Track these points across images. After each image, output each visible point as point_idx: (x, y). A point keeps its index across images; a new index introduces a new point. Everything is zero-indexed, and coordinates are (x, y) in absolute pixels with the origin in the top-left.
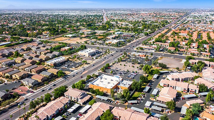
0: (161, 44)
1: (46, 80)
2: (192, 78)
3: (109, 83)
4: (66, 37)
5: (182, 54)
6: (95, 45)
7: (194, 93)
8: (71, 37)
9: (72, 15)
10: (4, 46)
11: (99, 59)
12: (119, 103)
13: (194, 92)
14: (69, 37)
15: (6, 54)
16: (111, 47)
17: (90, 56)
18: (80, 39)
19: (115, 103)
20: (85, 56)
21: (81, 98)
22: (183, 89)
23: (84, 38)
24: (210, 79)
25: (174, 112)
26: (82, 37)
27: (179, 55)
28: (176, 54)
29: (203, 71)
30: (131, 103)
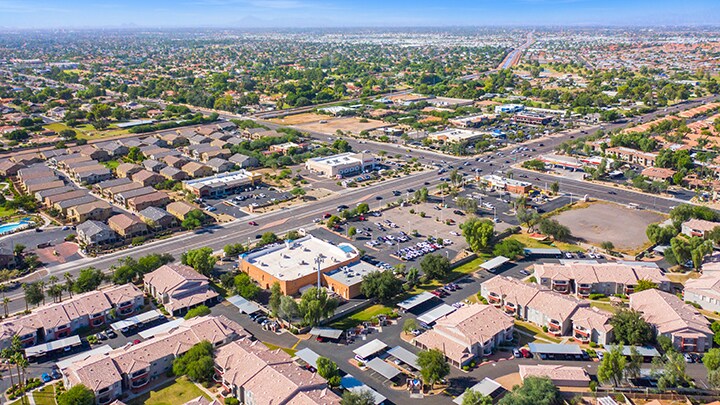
0: (631, 156)
1: (140, 234)
2: (629, 286)
3: (304, 263)
4: (323, 113)
5: (688, 198)
6: (391, 144)
7: (588, 343)
8: (338, 114)
9: (406, 46)
10: (127, 131)
11: (360, 187)
12: (283, 331)
13: (589, 339)
14: (330, 113)
15: (110, 153)
16: (440, 153)
17: (338, 176)
18: (361, 121)
19: (270, 329)
20: (322, 173)
21: (178, 297)
22: (549, 320)
23: (374, 119)
24: (708, 299)
25: (442, 394)
26: (371, 117)
27: (673, 199)
28: (663, 196)
29: (704, 267)
30: (319, 337)
